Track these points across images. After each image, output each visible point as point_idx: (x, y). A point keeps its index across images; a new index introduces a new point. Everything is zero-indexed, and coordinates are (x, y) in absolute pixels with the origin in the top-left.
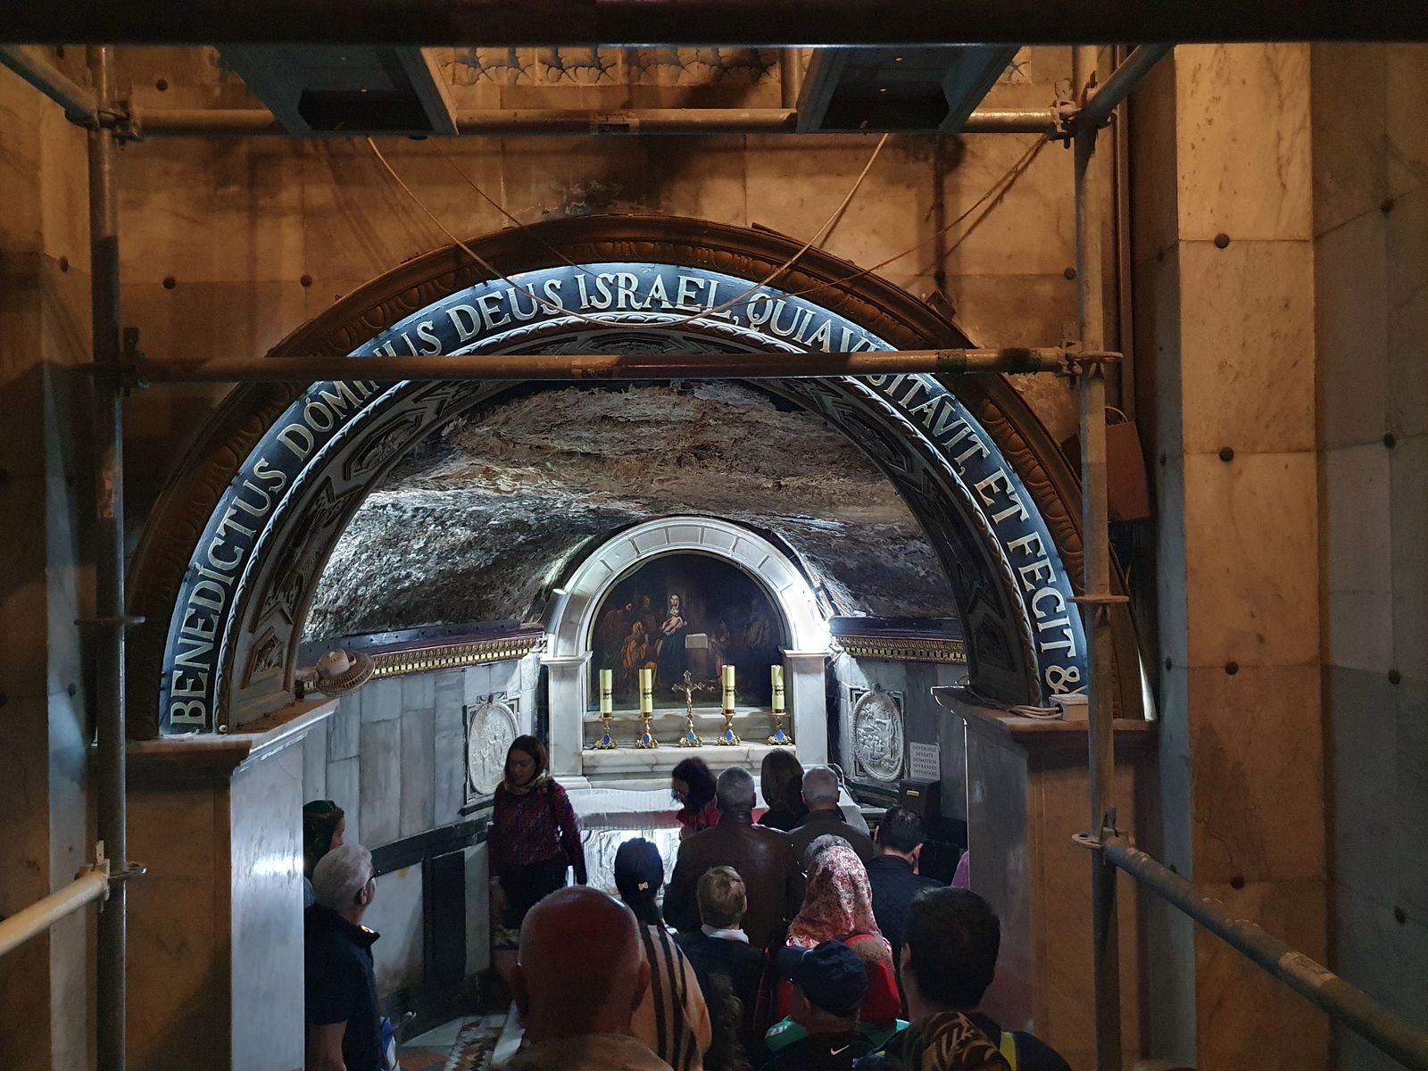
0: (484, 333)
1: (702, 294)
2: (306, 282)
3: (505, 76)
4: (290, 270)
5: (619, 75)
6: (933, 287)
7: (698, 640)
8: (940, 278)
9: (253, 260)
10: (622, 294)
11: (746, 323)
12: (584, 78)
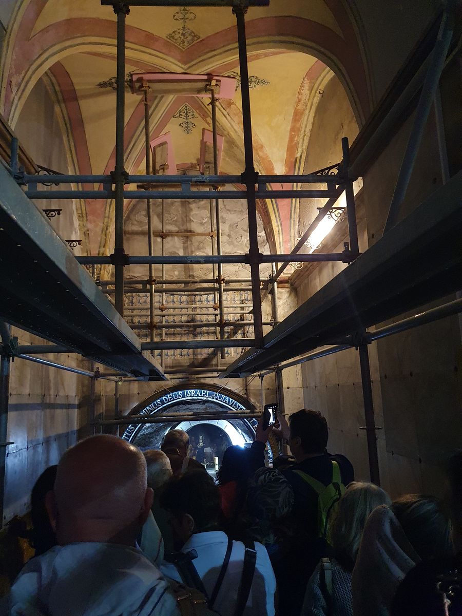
0: (169, 402)
1: (206, 394)
2: (138, 394)
3: (173, 357)
4: (136, 392)
5: (192, 357)
6: (245, 392)
7: (208, 450)
8: (246, 390)
9: (129, 390)
10: (192, 394)
11: (213, 398)
12: (186, 357)
